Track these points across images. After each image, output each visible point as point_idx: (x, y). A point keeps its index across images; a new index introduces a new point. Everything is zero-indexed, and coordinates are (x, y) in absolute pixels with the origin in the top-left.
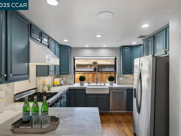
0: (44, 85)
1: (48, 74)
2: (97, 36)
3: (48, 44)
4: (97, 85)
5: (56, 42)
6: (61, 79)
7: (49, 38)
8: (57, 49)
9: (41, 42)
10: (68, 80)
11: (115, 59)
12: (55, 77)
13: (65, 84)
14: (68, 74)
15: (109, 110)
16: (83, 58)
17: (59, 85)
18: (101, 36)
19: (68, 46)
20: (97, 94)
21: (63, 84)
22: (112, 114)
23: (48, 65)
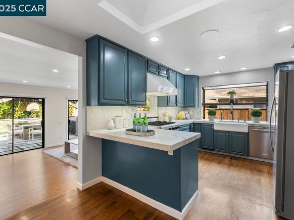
0: (165, 115)
1: (168, 105)
2: (219, 58)
3: (167, 76)
4: (233, 122)
5: (177, 73)
6: (187, 112)
7: (168, 70)
8: (180, 81)
9: (159, 74)
10: (196, 114)
11: (267, 85)
12: (181, 111)
13: (191, 118)
14: (194, 106)
15: (249, 155)
16: (214, 88)
17: (184, 119)
18: (225, 57)
19: (194, 76)
20: (229, 132)
21: (189, 118)
22: (252, 161)
23: (168, 96)
